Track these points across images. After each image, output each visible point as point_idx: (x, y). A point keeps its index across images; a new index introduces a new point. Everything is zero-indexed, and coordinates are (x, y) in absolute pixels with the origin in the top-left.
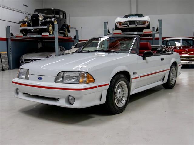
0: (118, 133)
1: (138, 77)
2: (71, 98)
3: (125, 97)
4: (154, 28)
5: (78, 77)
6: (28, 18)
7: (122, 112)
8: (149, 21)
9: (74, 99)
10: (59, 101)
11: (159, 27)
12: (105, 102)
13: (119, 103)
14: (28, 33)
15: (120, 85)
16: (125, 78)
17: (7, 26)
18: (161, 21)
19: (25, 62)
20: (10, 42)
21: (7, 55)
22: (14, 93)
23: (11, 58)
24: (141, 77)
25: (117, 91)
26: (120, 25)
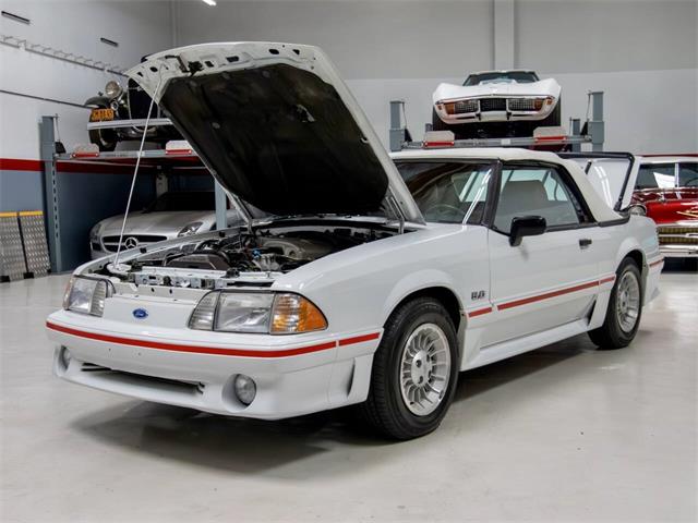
0: (402, 507)
1: (489, 310)
2: (242, 383)
3: (442, 380)
4: (576, 121)
5: (267, 309)
6: (117, 88)
7: (429, 433)
8: (557, 97)
9: (253, 385)
10: (202, 393)
11: (591, 120)
12: (365, 399)
13: (416, 400)
14: (118, 144)
15: (423, 338)
16: (441, 313)
17: (44, 117)
18: (598, 96)
19: (107, 247)
20: (53, 176)
21: (42, 222)
22: (54, 361)
23: (57, 231)
24: (501, 307)
25: (408, 357)
26: (449, 113)
